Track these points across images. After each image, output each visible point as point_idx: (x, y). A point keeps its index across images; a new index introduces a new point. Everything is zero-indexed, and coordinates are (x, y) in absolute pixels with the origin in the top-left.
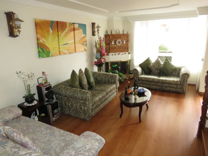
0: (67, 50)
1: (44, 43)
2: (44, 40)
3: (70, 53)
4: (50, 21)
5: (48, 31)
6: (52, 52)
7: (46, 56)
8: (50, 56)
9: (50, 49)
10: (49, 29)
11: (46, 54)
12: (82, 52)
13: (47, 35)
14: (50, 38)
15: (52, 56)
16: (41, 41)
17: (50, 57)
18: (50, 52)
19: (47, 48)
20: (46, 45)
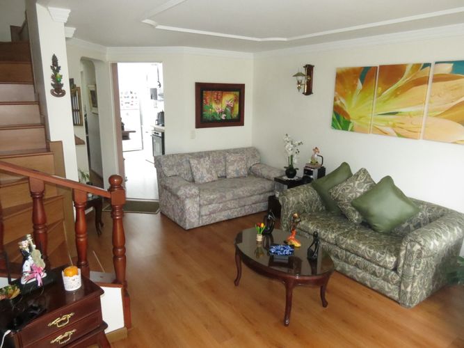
0: (393, 126)
1: (343, 107)
2: (343, 101)
3: (399, 135)
4: (362, 68)
5: (354, 87)
6: (354, 123)
7: (340, 128)
8: (350, 129)
9: (351, 117)
10: (357, 82)
11: (342, 124)
12: (453, 145)
13: (350, 92)
14: (355, 99)
15: (352, 130)
16: (338, 102)
17: (347, 130)
18: (350, 122)
19: (345, 114)
20: (345, 109)
